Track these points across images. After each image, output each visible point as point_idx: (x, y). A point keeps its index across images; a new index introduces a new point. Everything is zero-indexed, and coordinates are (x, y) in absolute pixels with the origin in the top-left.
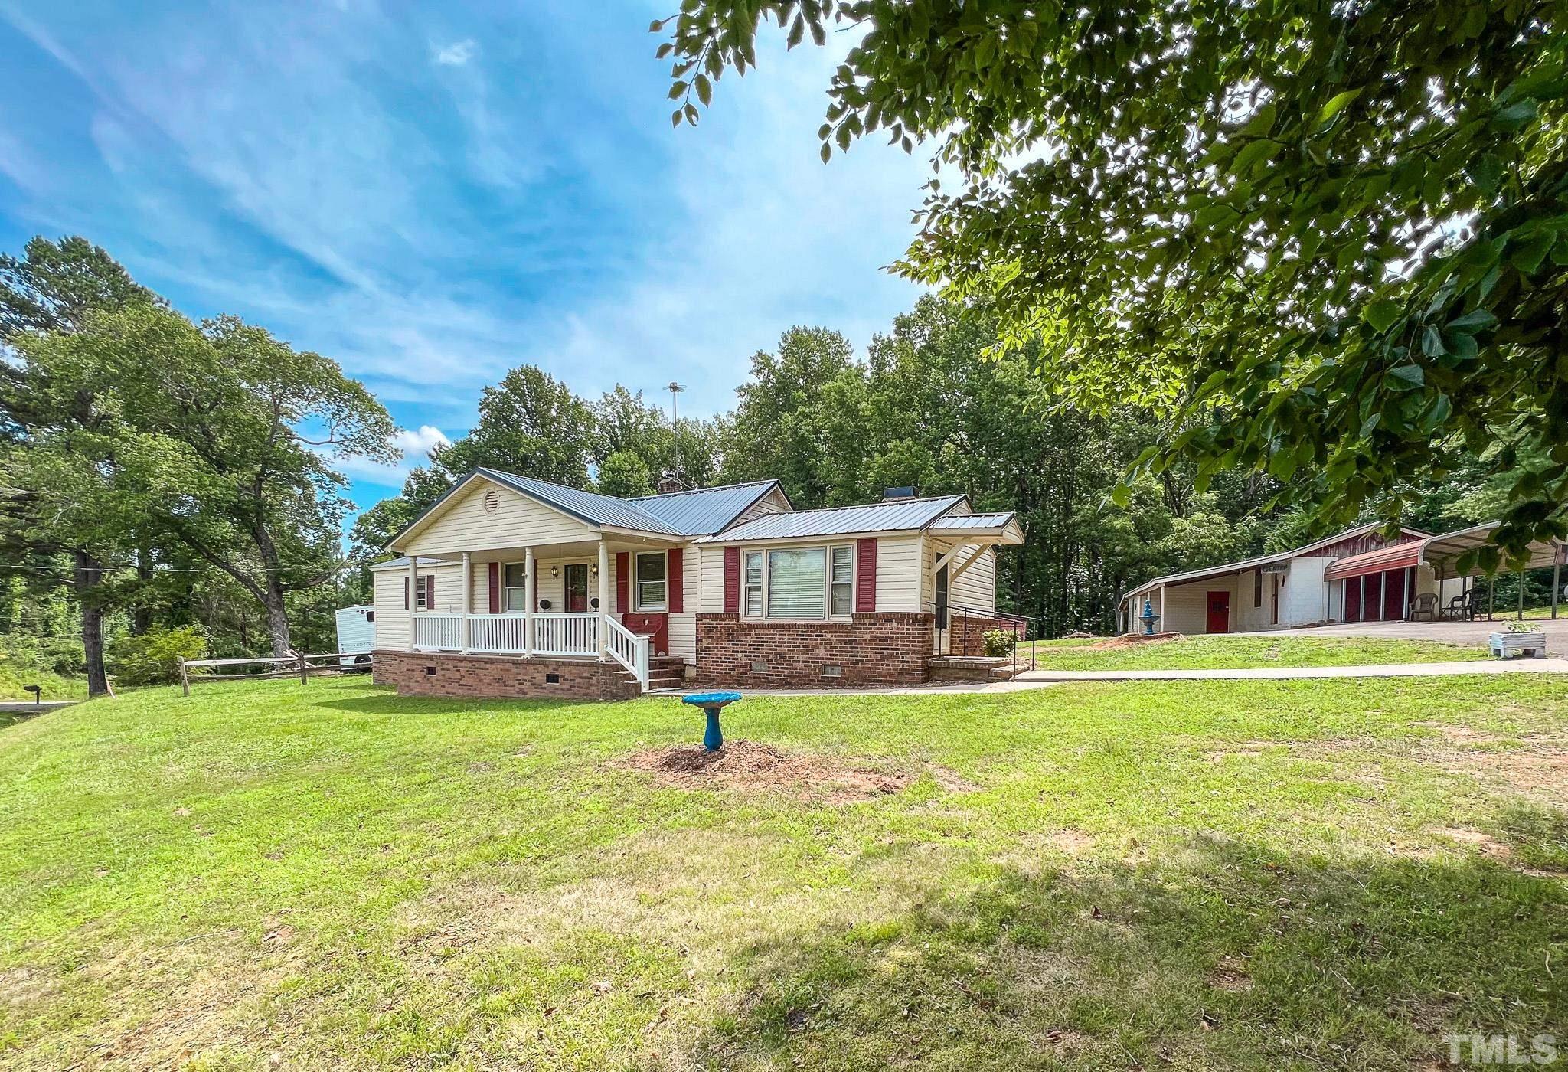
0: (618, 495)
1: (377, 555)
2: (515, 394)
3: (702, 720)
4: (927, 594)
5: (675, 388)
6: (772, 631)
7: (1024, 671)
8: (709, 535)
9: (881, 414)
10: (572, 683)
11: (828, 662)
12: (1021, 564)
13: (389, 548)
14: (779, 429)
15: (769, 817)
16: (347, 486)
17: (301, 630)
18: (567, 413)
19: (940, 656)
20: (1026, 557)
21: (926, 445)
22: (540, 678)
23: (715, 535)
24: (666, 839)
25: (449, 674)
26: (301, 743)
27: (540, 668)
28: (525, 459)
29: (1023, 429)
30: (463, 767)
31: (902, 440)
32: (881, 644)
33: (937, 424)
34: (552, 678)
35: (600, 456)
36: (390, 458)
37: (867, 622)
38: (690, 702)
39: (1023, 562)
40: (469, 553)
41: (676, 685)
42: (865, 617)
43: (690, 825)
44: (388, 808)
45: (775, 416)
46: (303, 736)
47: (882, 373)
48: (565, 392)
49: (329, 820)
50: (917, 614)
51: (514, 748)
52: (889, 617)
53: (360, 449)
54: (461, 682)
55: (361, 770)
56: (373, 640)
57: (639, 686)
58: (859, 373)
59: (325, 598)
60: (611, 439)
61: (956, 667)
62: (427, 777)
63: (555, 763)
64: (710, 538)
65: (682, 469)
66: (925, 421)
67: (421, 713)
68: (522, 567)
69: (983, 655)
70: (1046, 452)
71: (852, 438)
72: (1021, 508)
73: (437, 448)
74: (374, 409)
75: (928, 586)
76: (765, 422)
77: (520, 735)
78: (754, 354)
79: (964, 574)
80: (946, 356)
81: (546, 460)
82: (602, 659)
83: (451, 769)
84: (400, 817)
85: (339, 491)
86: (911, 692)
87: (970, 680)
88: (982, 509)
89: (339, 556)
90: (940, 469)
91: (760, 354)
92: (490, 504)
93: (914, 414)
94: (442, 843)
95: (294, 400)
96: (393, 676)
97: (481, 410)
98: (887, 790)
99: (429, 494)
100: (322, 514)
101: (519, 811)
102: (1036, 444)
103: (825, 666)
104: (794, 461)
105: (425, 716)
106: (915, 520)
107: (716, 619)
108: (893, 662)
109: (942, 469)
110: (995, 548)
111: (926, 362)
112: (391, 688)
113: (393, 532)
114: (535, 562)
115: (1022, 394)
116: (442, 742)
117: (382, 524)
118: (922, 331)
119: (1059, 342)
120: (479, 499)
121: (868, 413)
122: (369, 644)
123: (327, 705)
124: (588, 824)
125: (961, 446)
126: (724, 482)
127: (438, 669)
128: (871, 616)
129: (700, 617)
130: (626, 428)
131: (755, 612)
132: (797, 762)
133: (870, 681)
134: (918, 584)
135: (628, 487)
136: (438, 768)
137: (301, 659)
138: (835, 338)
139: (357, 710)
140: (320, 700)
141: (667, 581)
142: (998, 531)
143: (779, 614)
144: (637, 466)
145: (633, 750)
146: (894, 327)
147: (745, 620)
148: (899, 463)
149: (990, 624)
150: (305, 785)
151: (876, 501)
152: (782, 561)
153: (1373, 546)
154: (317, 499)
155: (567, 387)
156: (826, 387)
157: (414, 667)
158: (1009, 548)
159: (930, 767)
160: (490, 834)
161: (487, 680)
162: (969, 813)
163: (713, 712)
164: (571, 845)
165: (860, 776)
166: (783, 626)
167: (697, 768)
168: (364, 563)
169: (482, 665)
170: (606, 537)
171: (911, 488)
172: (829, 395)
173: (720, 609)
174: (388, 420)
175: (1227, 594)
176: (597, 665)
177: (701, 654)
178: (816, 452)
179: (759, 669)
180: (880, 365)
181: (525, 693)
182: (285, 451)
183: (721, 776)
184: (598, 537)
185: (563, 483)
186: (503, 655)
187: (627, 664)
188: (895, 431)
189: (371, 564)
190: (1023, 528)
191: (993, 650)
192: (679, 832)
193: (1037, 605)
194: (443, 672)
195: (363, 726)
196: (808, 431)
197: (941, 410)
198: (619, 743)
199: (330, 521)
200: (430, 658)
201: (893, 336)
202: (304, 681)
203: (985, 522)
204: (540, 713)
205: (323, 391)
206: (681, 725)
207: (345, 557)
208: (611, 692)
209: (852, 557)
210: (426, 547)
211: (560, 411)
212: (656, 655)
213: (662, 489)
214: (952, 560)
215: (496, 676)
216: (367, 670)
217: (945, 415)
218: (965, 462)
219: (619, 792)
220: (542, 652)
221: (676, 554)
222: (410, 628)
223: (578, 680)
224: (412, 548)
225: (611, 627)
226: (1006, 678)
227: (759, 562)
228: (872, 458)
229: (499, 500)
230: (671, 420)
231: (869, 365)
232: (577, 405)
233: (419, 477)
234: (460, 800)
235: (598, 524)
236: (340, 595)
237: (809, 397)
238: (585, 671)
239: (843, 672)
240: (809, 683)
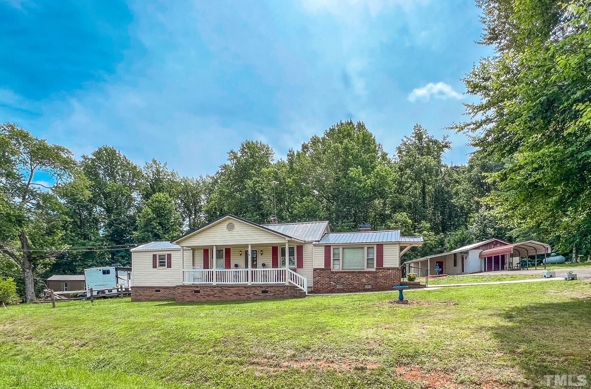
6: (345, 274)
8: (316, 241)
10: (275, 293)
11: (367, 284)
22: (258, 292)
23: (318, 241)
25: (207, 293)
27: (258, 288)
32: (386, 277)
34: (263, 292)
37: (381, 270)
40: (216, 246)
50: (398, 268)
52: (389, 269)
54: (215, 295)
57: (304, 293)
64: (317, 243)
78: (228, 151)
82: (287, 284)
91: (231, 151)
92: (231, 227)
103: (365, 285)
107: (322, 270)
108: (390, 283)
114: (230, 249)
120: (225, 225)
127: (201, 291)
128: (382, 269)
129: (315, 270)
131: (336, 267)
133: (382, 289)
134: (398, 259)
141: (296, 257)
143: (346, 268)
147: (333, 270)
152: (348, 251)
153: (492, 246)
157: (186, 291)
161: (230, 294)
163: (401, 292)
166: (349, 272)
169: (227, 289)
170: (289, 242)
173: (323, 267)
175: (443, 262)
177: (316, 282)
179: (339, 287)
184: (286, 241)
186: (236, 284)
187: (298, 286)
194: (204, 292)
203: (415, 240)
208: (294, 295)
209: (374, 250)
210: (190, 243)
215: (235, 292)
220: (256, 283)
221: (300, 247)
223: (278, 292)
224: (183, 243)
225: (291, 273)
227: (338, 251)
229: (236, 226)
238: (281, 289)
239: (372, 286)
240: (359, 291)
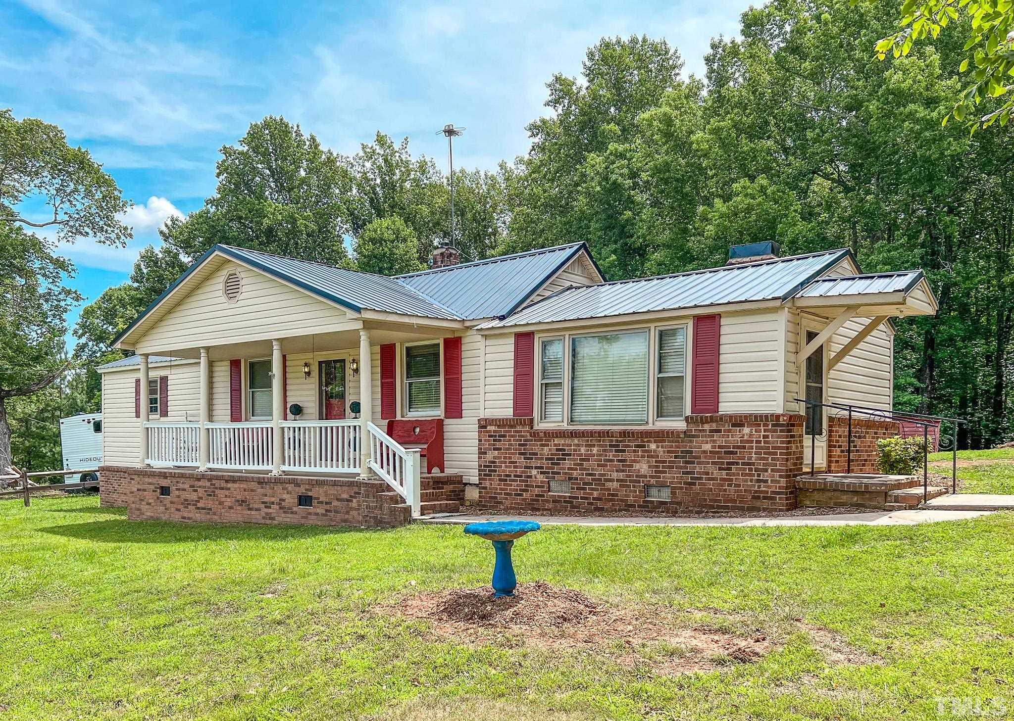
0: (380, 271)
1: (103, 354)
2: (257, 153)
3: (488, 555)
4: (794, 388)
5: (450, 132)
6: (576, 441)
7: (940, 494)
8: (494, 318)
9: (724, 146)
10: (328, 507)
11: (653, 481)
12: (930, 343)
13: (118, 345)
14: (583, 175)
15: (579, 687)
16: (73, 274)
17: (23, 443)
18: (318, 171)
19: (812, 473)
20: (939, 332)
21: (787, 184)
22: (290, 500)
23: (502, 318)
24: (448, 709)
25: (185, 495)
26: (26, 575)
27: (290, 487)
28: (270, 231)
29: (933, 153)
30: (203, 607)
31: (752, 178)
32: (727, 457)
33: (804, 154)
34: (305, 500)
35: (358, 225)
36: (118, 238)
37: (707, 427)
38: (475, 533)
39: (932, 340)
40: (207, 349)
41: (453, 510)
42: (704, 421)
43: (477, 692)
44: (121, 655)
45: (580, 159)
46: (27, 568)
47: (723, 91)
48: (316, 147)
49: (57, 668)
50: (778, 417)
51: (262, 586)
52: (738, 421)
53: (87, 229)
54: (199, 505)
55: (89, 610)
56: (100, 454)
57: (408, 510)
58: (693, 92)
59: (48, 405)
60: (372, 200)
61: (837, 489)
62: (162, 619)
63: (310, 607)
64: (496, 323)
65: (458, 234)
66: (786, 150)
67: (154, 541)
68: (268, 365)
69: (876, 471)
70: (967, 183)
71: (682, 181)
72: (931, 263)
73: (169, 223)
74: (102, 181)
75: (794, 377)
76: (565, 168)
77: (267, 571)
78: (551, 79)
79: (847, 359)
80: (816, 59)
81: (294, 232)
82: (364, 476)
83: (190, 611)
84: (131, 667)
85: (65, 281)
86: (772, 523)
87: (859, 507)
88: (871, 267)
89: (63, 356)
90: (808, 215)
91: (558, 79)
92: (232, 289)
93: (770, 143)
94: (180, 701)
95: (16, 176)
96: (124, 498)
97: (218, 175)
98: (742, 657)
99: (161, 279)
100: (46, 307)
101: (270, 666)
102: (953, 171)
103: (648, 486)
104: (604, 216)
105: (158, 545)
106: (775, 287)
107: (504, 426)
108: (746, 483)
109: (811, 214)
110: (893, 321)
111: (787, 70)
112: (120, 510)
113: (121, 326)
114: (284, 357)
115: (931, 102)
116: (179, 576)
117: (110, 316)
118: (781, 28)
119: (997, 22)
120: (218, 284)
121: (705, 146)
122: (96, 459)
123: (53, 531)
124: (351, 684)
125: (840, 182)
126: (511, 250)
127: (173, 488)
128: (712, 420)
129: (483, 424)
130: (390, 186)
131: (553, 416)
132: (615, 614)
133: (712, 507)
134: (780, 375)
135: (392, 262)
136: (174, 610)
137: (24, 476)
138: (660, 51)
139: (83, 538)
140: (45, 524)
141: (442, 378)
142: (898, 297)
143: (584, 418)
144: (403, 234)
145: (404, 591)
146: (741, 26)
147: (541, 426)
148: (749, 210)
149: (886, 428)
150: (31, 624)
151: (716, 264)
152: (589, 349)
154: (41, 290)
155: (318, 140)
156: (646, 115)
157: (146, 486)
158: (911, 320)
159: (803, 628)
160: (235, 692)
161: (228, 502)
162: (865, 695)
163: (503, 547)
164: (331, 712)
165: (703, 637)
166: (591, 434)
167: (483, 617)
168: (92, 363)
169: (223, 484)
170: (368, 325)
171: (767, 244)
172: (650, 125)
173: (509, 413)
174: (116, 193)
176: (359, 484)
177: (487, 470)
178: (633, 202)
179: (560, 490)
180: (719, 79)
181: (273, 519)
182: (7, 236)
183: (516, 629)
184: (359, 325)
185: (314, 259)
186: (247, 471)
187: (395, 484)
188: (743, 167)
189: (98, 364)
190: (935, 291)
191: (891, 464)
192: (463, 700)
193: (956, 400)
194: (177, 493)
195: (90, 556)
196: (621, 175)
197: (810, 134)
198: (386, 582)
199: (54, 316)
200: (163, 475)
201: (740, 39)
202: (27, 503)
203: (878, 285)
204: (292, 543)
205: (47, 163)
206: (460, 561)
207: (70, 356)
208: (375, 518)
209: (685, 340)
210: (160, 342)
211: (309, 171)
212: (429, 472)
213: (435, 262)
214: (829, 340)
215: (239, 498)
216: (95, 490)
217: (815, 141)
218: (845, 203)
219: (387, 646)
220: (292, 468)
221: (453, 345)
222: (140, 439)
223: (335, 503)
224: (144, 344)
225: (375, 438)
226: (914, 504)
227: (559, 351)
228: (711, 205)
229: (242, 283)
230: (446, 172)
231: (706, 81)
232: (331, 161)
233: (149, 258)
234: (200, 648)
235: (358, 310)
236: (65, 402)
237: (624, 130)
238: (343, 492)
239: (674, 493)
240: (626, 509)
